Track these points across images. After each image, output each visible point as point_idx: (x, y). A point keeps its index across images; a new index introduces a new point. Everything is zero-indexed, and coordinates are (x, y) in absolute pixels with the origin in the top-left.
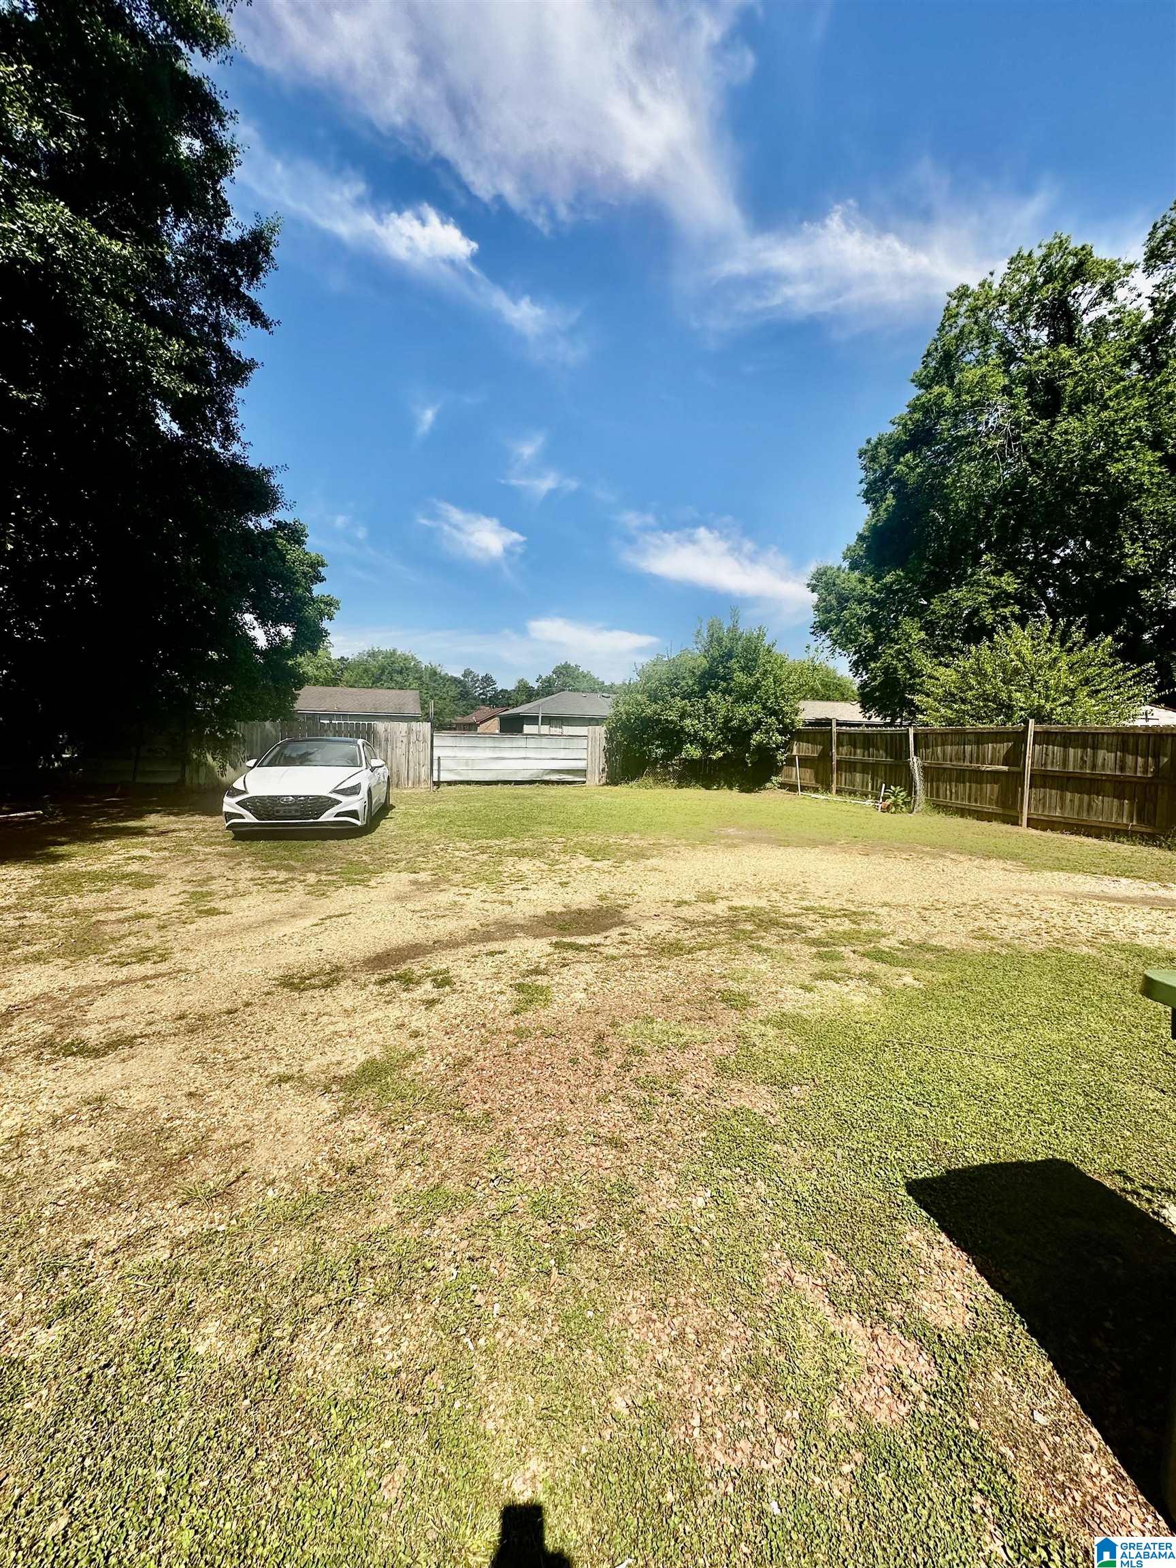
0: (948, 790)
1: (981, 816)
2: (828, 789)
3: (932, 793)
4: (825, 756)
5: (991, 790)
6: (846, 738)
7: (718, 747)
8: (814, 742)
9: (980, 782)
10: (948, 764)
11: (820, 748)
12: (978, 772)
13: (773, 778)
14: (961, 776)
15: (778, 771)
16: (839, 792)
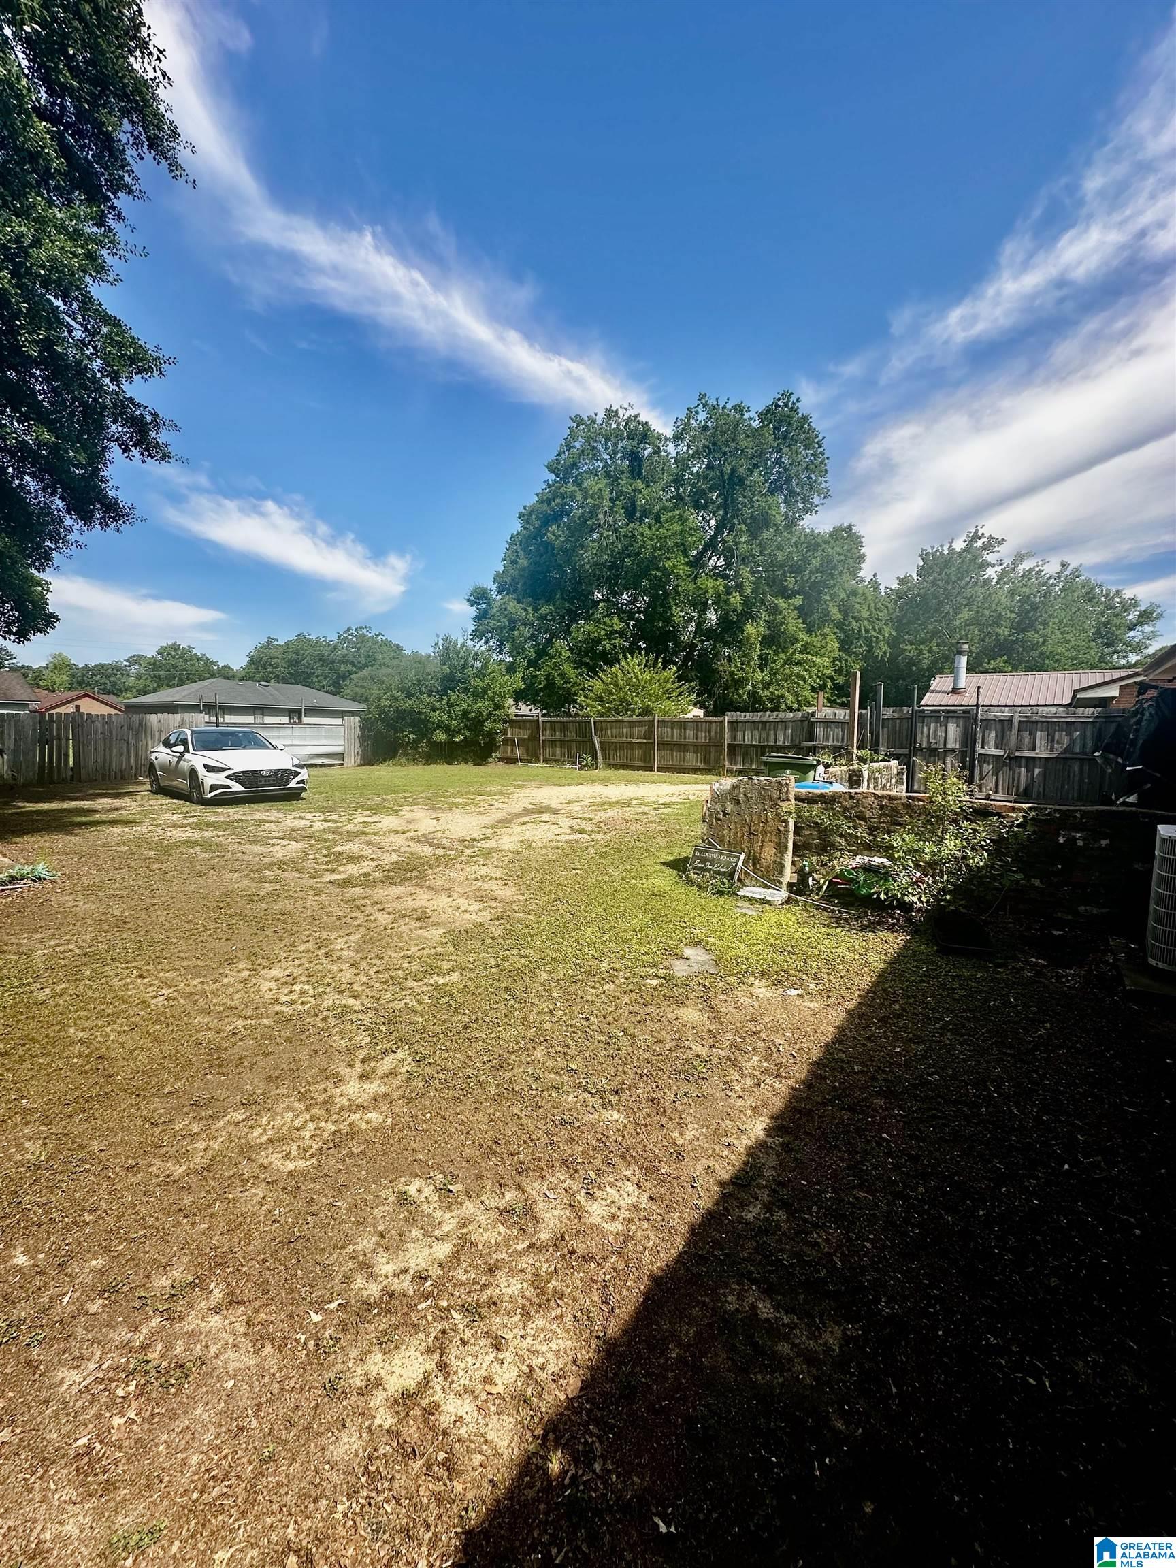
0: (615, 755)
1: (633, 768)
2: (537, 760)
3: (606, 757)
4: (534, 738)
5: (638, 753)
6: (548, 725)
7: (459, 732)
8: (524, 728)
9: (632, 749)
10: (614, 740)
11: (529, 732)
12: (630, 743)
13: (493, 754)
14: (621, 746)
15: (496, 749)
16: (546, 761)
